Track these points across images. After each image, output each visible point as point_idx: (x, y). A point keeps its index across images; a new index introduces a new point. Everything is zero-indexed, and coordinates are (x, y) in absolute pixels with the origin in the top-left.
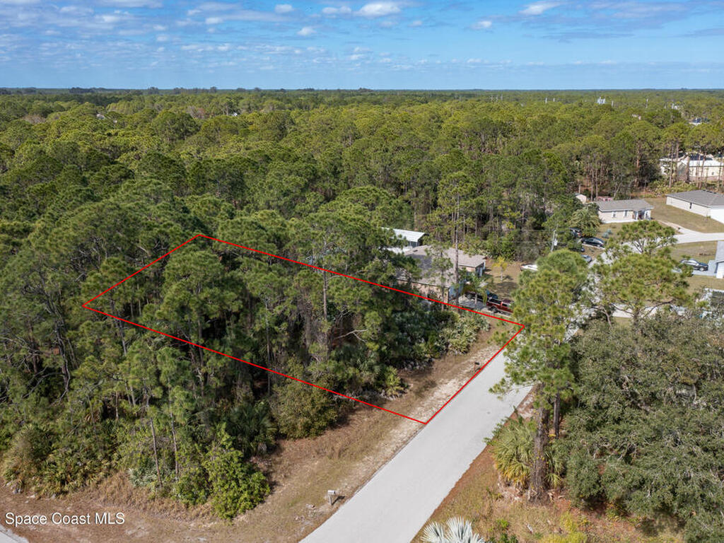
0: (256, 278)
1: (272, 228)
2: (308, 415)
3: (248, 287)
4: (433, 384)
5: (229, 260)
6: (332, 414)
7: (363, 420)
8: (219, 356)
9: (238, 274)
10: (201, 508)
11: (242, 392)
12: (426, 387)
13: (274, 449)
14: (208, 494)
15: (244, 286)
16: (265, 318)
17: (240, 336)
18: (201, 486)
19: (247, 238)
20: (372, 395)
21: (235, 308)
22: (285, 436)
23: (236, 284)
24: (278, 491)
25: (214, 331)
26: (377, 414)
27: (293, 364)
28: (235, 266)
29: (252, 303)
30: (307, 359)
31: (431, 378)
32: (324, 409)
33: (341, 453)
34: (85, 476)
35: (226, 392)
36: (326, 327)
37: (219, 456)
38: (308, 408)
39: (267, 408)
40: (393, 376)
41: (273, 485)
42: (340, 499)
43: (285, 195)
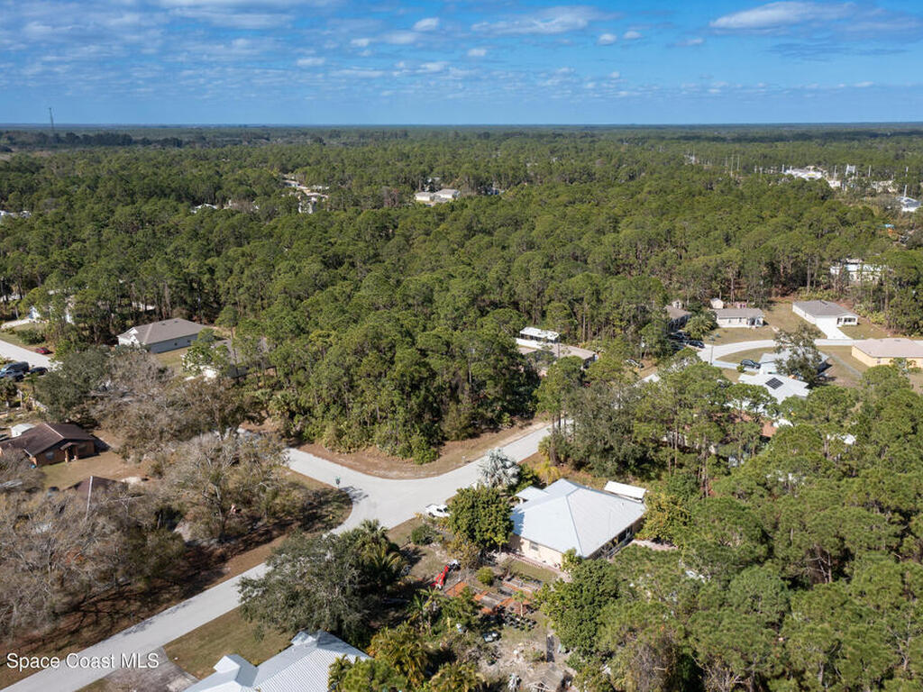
0: (435, 362)
1: (445, 337)
2: (457, 429)
3: (432, 366)
4: (530, 424)
5: (423, 353)
6: (470, 430)
7: (487, 436)
8: (418, 397)
9: (427, 360)
10: (408, 459)
11: (427, 416)
12: (526, 425)
13: (441, 443)
14: (411, 456)
15: (430, 365)
16: (439, 381)
17: (427, 390)
18: (408, 451)
19: (432, 342)
20: (494, 425)
21: (425, 376)
22: (447, 439)
23: (426, 365)
24: (441, 458)
25: (415, 387)
26: (495, 434)
27: (452, 406)
28: (426, 356)
29: (433, 375)
30: (458, 401)
31: (531, 421)
32: (465, 428)
33: (473, 447)
34: (358, 447)
35: (419, 417)
36: (467, 387)
37: (416, 439)
38: (458, 425)
39: (439, 427)
40: (506, 417)
41: (440, 456)
42: (469, 462)
43: (457, 310)
